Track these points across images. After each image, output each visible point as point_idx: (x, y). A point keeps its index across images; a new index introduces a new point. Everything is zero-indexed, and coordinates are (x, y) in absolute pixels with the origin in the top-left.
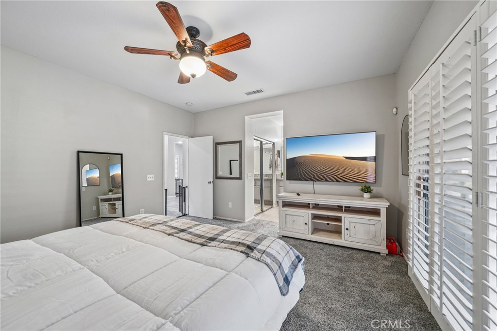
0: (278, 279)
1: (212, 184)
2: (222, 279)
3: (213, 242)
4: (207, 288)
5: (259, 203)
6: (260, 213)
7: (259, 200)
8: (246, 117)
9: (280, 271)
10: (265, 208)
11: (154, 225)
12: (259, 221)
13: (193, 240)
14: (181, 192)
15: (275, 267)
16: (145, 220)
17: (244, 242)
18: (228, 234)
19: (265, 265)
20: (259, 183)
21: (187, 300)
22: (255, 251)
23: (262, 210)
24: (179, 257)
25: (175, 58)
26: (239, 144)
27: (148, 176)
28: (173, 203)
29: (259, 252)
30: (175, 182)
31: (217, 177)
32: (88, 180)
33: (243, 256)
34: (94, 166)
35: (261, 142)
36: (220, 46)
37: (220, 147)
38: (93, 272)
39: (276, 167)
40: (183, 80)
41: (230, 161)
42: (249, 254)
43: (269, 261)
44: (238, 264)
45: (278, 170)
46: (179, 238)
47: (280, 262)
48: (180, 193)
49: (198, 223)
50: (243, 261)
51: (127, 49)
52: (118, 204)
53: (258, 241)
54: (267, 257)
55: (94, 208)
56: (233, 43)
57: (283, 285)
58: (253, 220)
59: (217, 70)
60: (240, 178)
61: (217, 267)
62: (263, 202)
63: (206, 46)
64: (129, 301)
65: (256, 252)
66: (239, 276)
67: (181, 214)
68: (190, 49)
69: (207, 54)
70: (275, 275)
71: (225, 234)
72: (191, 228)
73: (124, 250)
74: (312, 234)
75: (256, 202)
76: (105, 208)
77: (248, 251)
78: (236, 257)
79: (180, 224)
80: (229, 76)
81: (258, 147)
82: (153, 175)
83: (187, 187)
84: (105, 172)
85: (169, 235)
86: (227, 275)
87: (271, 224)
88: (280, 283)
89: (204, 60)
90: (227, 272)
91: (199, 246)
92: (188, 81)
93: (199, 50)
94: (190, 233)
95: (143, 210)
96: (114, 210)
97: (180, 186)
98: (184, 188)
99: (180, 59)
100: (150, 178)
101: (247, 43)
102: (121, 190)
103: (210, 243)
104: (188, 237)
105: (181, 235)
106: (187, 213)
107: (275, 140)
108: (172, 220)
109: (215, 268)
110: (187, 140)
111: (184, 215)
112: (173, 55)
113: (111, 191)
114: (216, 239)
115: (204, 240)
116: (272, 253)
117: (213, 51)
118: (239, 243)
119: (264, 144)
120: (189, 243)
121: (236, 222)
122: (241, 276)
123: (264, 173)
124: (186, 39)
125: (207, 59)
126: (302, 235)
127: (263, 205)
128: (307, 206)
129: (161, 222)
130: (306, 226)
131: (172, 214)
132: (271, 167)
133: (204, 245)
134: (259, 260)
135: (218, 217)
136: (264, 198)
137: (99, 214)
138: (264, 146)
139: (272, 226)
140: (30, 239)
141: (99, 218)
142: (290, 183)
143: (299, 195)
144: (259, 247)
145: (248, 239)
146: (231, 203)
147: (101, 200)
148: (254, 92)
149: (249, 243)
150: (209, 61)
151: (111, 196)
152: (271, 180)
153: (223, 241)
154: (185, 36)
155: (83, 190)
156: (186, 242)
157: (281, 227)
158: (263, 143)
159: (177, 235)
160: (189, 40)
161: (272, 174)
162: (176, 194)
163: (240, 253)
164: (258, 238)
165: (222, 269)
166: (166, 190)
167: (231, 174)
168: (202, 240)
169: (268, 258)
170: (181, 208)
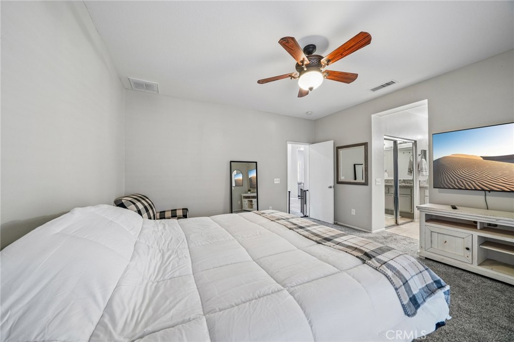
0: (401, 296)
1: (332, 189)
2: (334, 274)
3: (328, 242)
4: (319, 277)
5: (393, 214)
6: (393, 226)
7: (392, 211)
8: (372, 115)
9: (405, 288)
10: (400, 221)
11: (278, 219)
12: (391, 235)
13: (310, 237)
14: (303, 195)
15: (399, 283)
16: (273, 214)
17: (361, 248)
18: (344, 238)
19: (384, 276)
20: (392, 190)
21: (300, 280)
22: (373, 259)
23: (396, 223)
24: (297, 248)
25: (294, 78)
26: (364, 146)
27: (275, 179)
28: (296, 204)
29: (378, 262)
30: (297, 185)
31: (338, 182)
32: (235, 181)
33: (359, 261)
34: (240, 171)
35: (395, 142)
36: (337, 54)
37: (341, 151)
38: (240, 244)
39: (420, 170)
40: (302, 94)
41: (355, 165)
42: (365, 261)
43: (390, 273)
44: (352, 267)
45: (423, 175)
46: (298, 233)
47: (405, 279)
48: (301, 196)
49: (316, 224)
50: (358, 266)
51: (259, 82)
52: (254, 200)
53: (379, 252)
54: (387, 269)
55: (239, 202)
56: (350, 46)
57: (408, 304)
58: (383, 232)
59: (335, 76)
60: (366, 184)
61: (329, 264)
62: (398, 214)
63: (322, 58)
64: (260, 268)
65: (375, 261)
66: (351, 277)
67: (303, 216)
68: (307, 66)
69: (324, 64)
70: (396, 289)
71: (342, 238)
72: (309, 226)
73: (258, 233)
74: (479, 265)
75: (388, 212)
76: (246, 202)
77: (365, 258)
78: (351, 260)
79: (300, 222)
80: (347, 78)
81: (391, 147)
82: (279, 179)
83: (307, 190)
84: (246, 175)
85: (290, 229)
86: (339, 272)
87: (409, 241)
88: (403, 300)
89: (321, 71)
90: (339, 270)
91: (316, 243)
92: (307, 93)
93: (316, 64)
94: (308, 231)
95: (271, 207)
96: (251, 205)
97: (301, 189)
98: (305, 191)
99: (299, 77)
100: (277, 181)
101: (367, 40)
102: (256, 190)
103: (325, 242)
104: (306, 233)
105: (300, 230)
106: (308, 215)
107: (418, 137)
108: (293, 218)
109: (327, 264)
110: (308, 146)
111: (305, 216)
112: (293, 75)
113: (249, 191)
114: (332, 240)
115: (320, 239)
116: (396, 267)
117: (329, 61)
118: (356, 248)
119: (400, 143)
120: (306, 239)
121: (360, 230)
122: (353, 278)
123: (400, 178)
124: (303, 59)
125: (323, 69)
126: (460, 262)
127: (399, 217)
128: (472, 225)
129: (284, 218)
130: (469, 253)
131: (294, 213)
132: (411, 171)
133: (320, 243)
134: (377, 270)
135: (339, 223)
136: (400, 209)
137: (242, 208)
138: (399, 147)
139: (410, 243)
140: (209, 216)
141: (242, 210)
142: (439, 192)
143: (454, 208)
144: (379, 257)
145: (367, 246)
146: (354, 210)
147: (244, 197)
148: (383, 86)
149: (367, 251)
150: (326, 71)
151: (249, 194)
152: (411, 188)
153: (338, 244)
154: (303, 56)
155: (233, 188)
156: (304, 237)
157: (423, 246)
158: (398, 142)
159: (297, 230)
160: (306, 59)
161: (413, 180)
162: (299, 196)
163: (355, 257)
164: (380, 249)
165: (334, 266)
166: (289, 192)
167: (355, 179)
168: (318, 239)
169: (389, 271)
170: (302, 211)
